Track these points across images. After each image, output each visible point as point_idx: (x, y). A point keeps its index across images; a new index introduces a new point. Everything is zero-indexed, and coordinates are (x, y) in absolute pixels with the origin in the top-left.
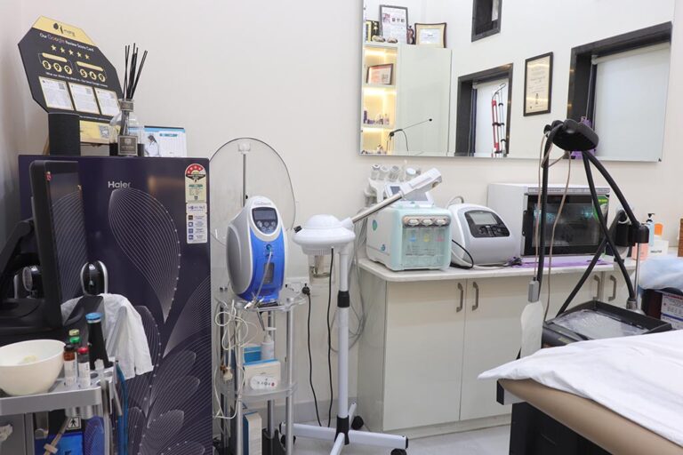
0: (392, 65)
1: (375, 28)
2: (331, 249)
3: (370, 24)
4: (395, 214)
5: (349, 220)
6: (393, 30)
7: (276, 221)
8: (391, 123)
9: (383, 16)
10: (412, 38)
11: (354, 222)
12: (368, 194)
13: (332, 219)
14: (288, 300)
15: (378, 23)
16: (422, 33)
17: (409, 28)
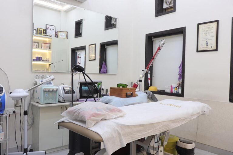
0: (50, 43)
1: (44, 31)
2: (21, 98)
3: (42, 30)
4: (41, 88)
5: (27, 90)
6: (50, 32)
7: (3, 90)
8: (50, 61)
9: (47, 28)
10: (57, 36)
11: (29, 90)
12: (35, 83)
13: (22, 90)
14: (7, 113)
15: (45, 30)
16: (60, 34)
17: (56, 32)
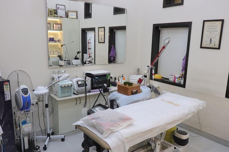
0: (61, 24)
1: (55, 12)
2: (42, 95)
3: (53, 10)
4: (59, 85)
5: (47, 87)
6: (61, 13)
7: (28, 91)
8: (62, 41)
9: (58, 8)
10: (67, 16)
12: (52, 78)
13: (43, 87)
14: (32, 109)
15: (56, 10)
16: (70, 14)
17: (66, 12)
